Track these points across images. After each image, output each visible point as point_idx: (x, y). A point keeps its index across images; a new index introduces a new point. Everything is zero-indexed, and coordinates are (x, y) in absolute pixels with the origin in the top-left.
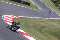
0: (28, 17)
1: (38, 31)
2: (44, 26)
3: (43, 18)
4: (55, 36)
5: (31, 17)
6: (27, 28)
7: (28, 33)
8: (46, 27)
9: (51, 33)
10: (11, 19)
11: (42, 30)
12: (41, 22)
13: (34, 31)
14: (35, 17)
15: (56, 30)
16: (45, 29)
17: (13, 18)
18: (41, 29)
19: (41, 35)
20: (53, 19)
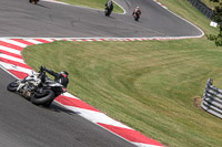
0: (79, 40)
1: (118, 89)
2: (141, 66)
3: (132, 39)
4: (183, 101)
5: (89, 39)
6: (78, 81)
7: (85, 97)
8: (149, 70)
9: (169, 92)
10: (18, 52)
11: (132, 84)
12: (128, 53)
13: (106, 87)
14: (106, 39)
15: (185, 79)
16: (144, 78)
17: (24, 46)
18: (131, 81)
19: (133, 100)
20: (170, 41)
